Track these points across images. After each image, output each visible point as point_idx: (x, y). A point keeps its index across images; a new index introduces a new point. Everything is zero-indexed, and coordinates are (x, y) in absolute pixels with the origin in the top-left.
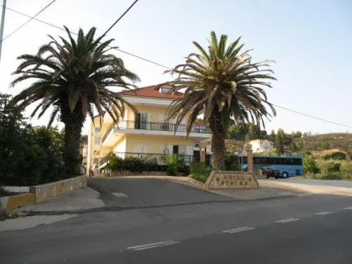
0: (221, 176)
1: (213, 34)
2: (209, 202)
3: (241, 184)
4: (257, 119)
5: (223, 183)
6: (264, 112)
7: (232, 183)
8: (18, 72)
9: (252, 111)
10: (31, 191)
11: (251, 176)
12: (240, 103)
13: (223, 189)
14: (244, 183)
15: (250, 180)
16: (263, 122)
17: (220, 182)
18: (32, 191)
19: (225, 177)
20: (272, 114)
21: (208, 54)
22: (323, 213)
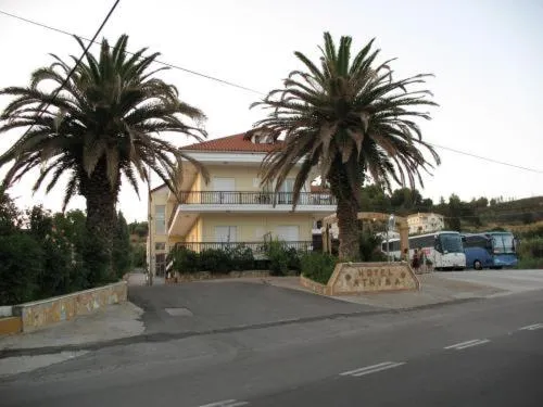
0: (353, 271)
1: (328, 37)
2: (331, 317)
3: (388, 282)
4: (409, 171)
5: (357, 282)
6: (420, 160)
7: (372, 283)
8: (5, 117)
9: (399, 160)
10: (14, 314)
11: (405, 269)
12: (379, 148)
13: (358, 294)
14: (393, 281)
15: (403, 275)
16: (420, 177)
17: (352, 281)
18: (17, 313)
19: (361, 274)
20: (434, 163)
21: (321, 70)
22: (531, 328)
